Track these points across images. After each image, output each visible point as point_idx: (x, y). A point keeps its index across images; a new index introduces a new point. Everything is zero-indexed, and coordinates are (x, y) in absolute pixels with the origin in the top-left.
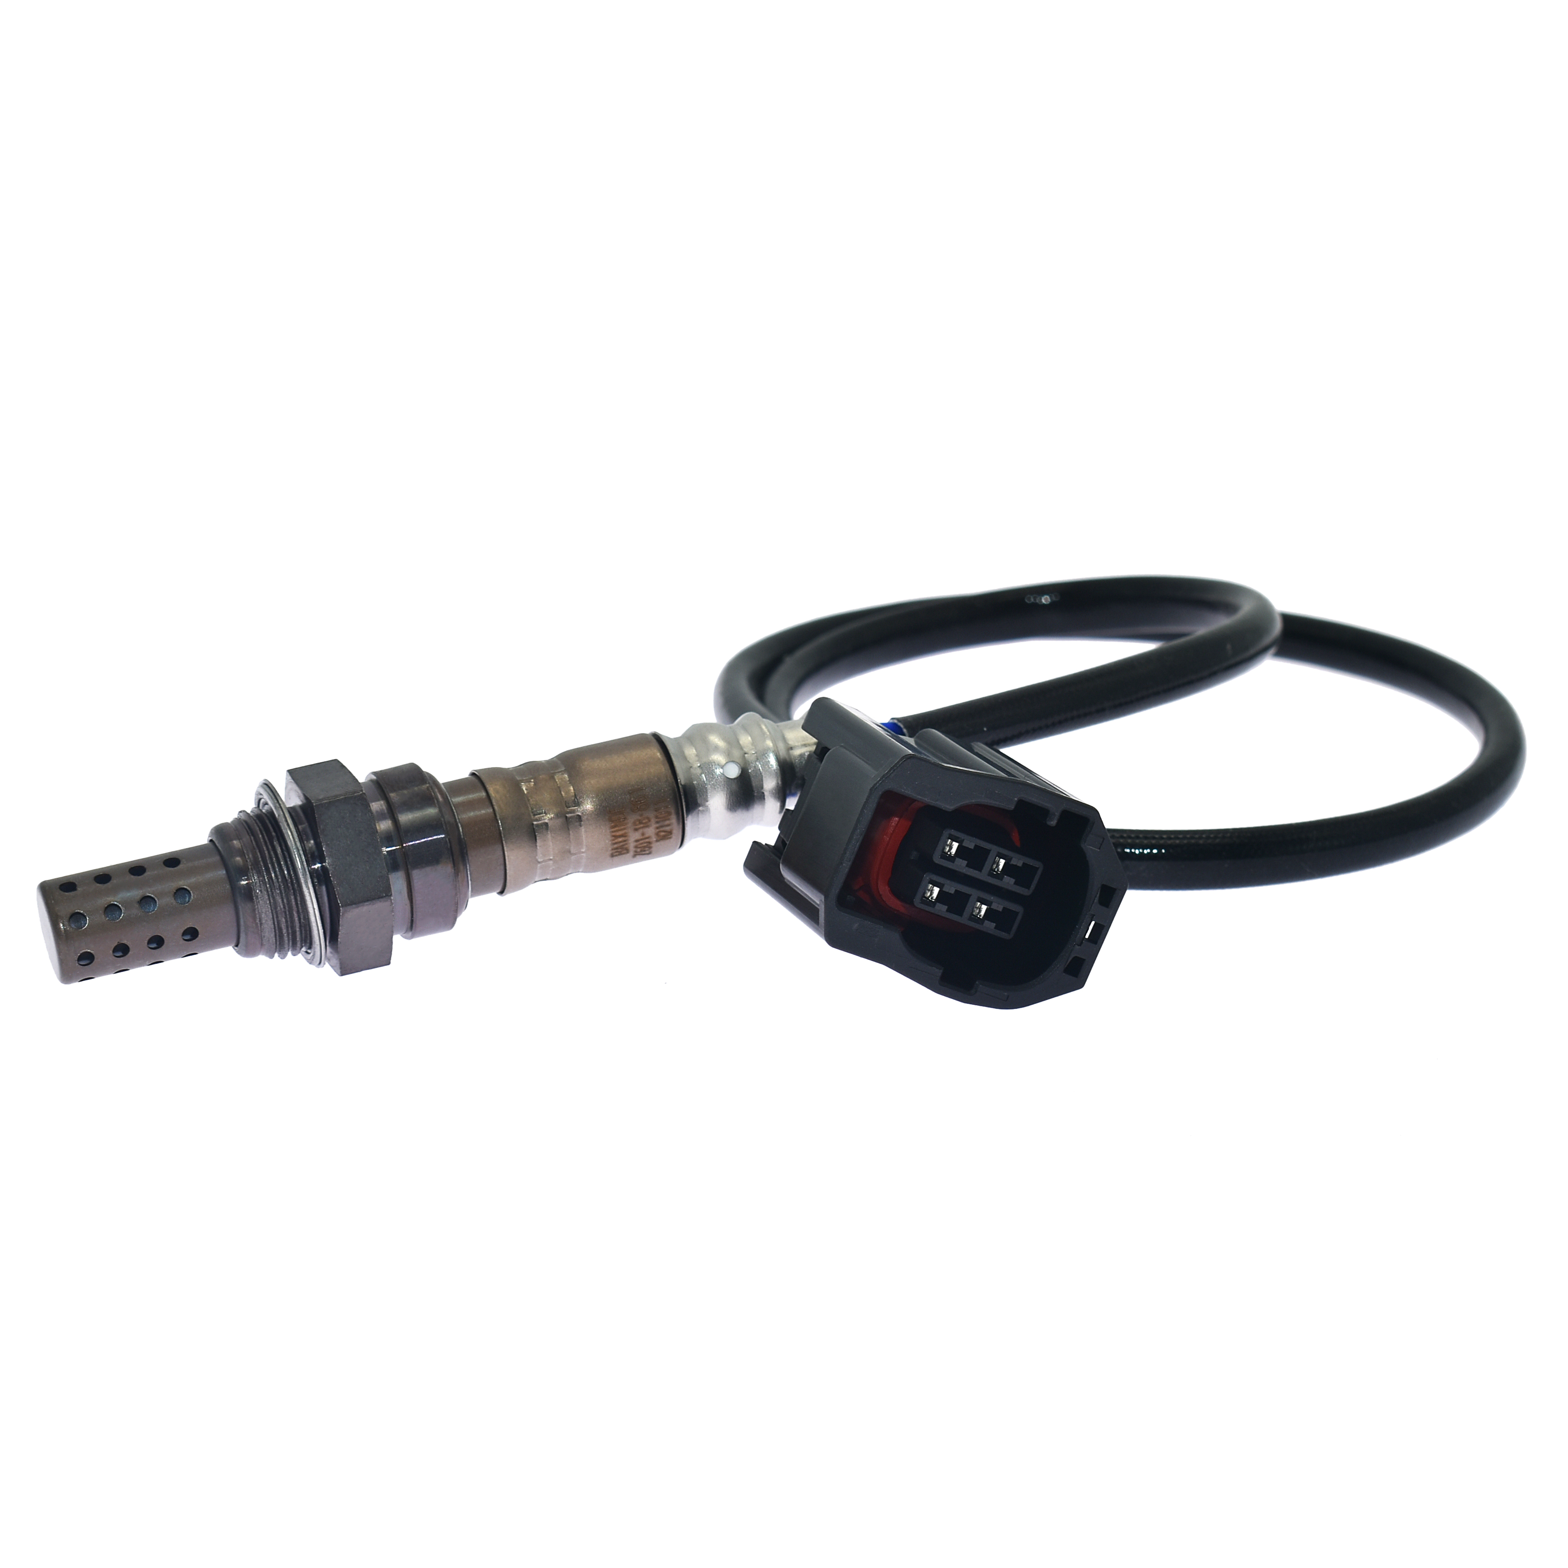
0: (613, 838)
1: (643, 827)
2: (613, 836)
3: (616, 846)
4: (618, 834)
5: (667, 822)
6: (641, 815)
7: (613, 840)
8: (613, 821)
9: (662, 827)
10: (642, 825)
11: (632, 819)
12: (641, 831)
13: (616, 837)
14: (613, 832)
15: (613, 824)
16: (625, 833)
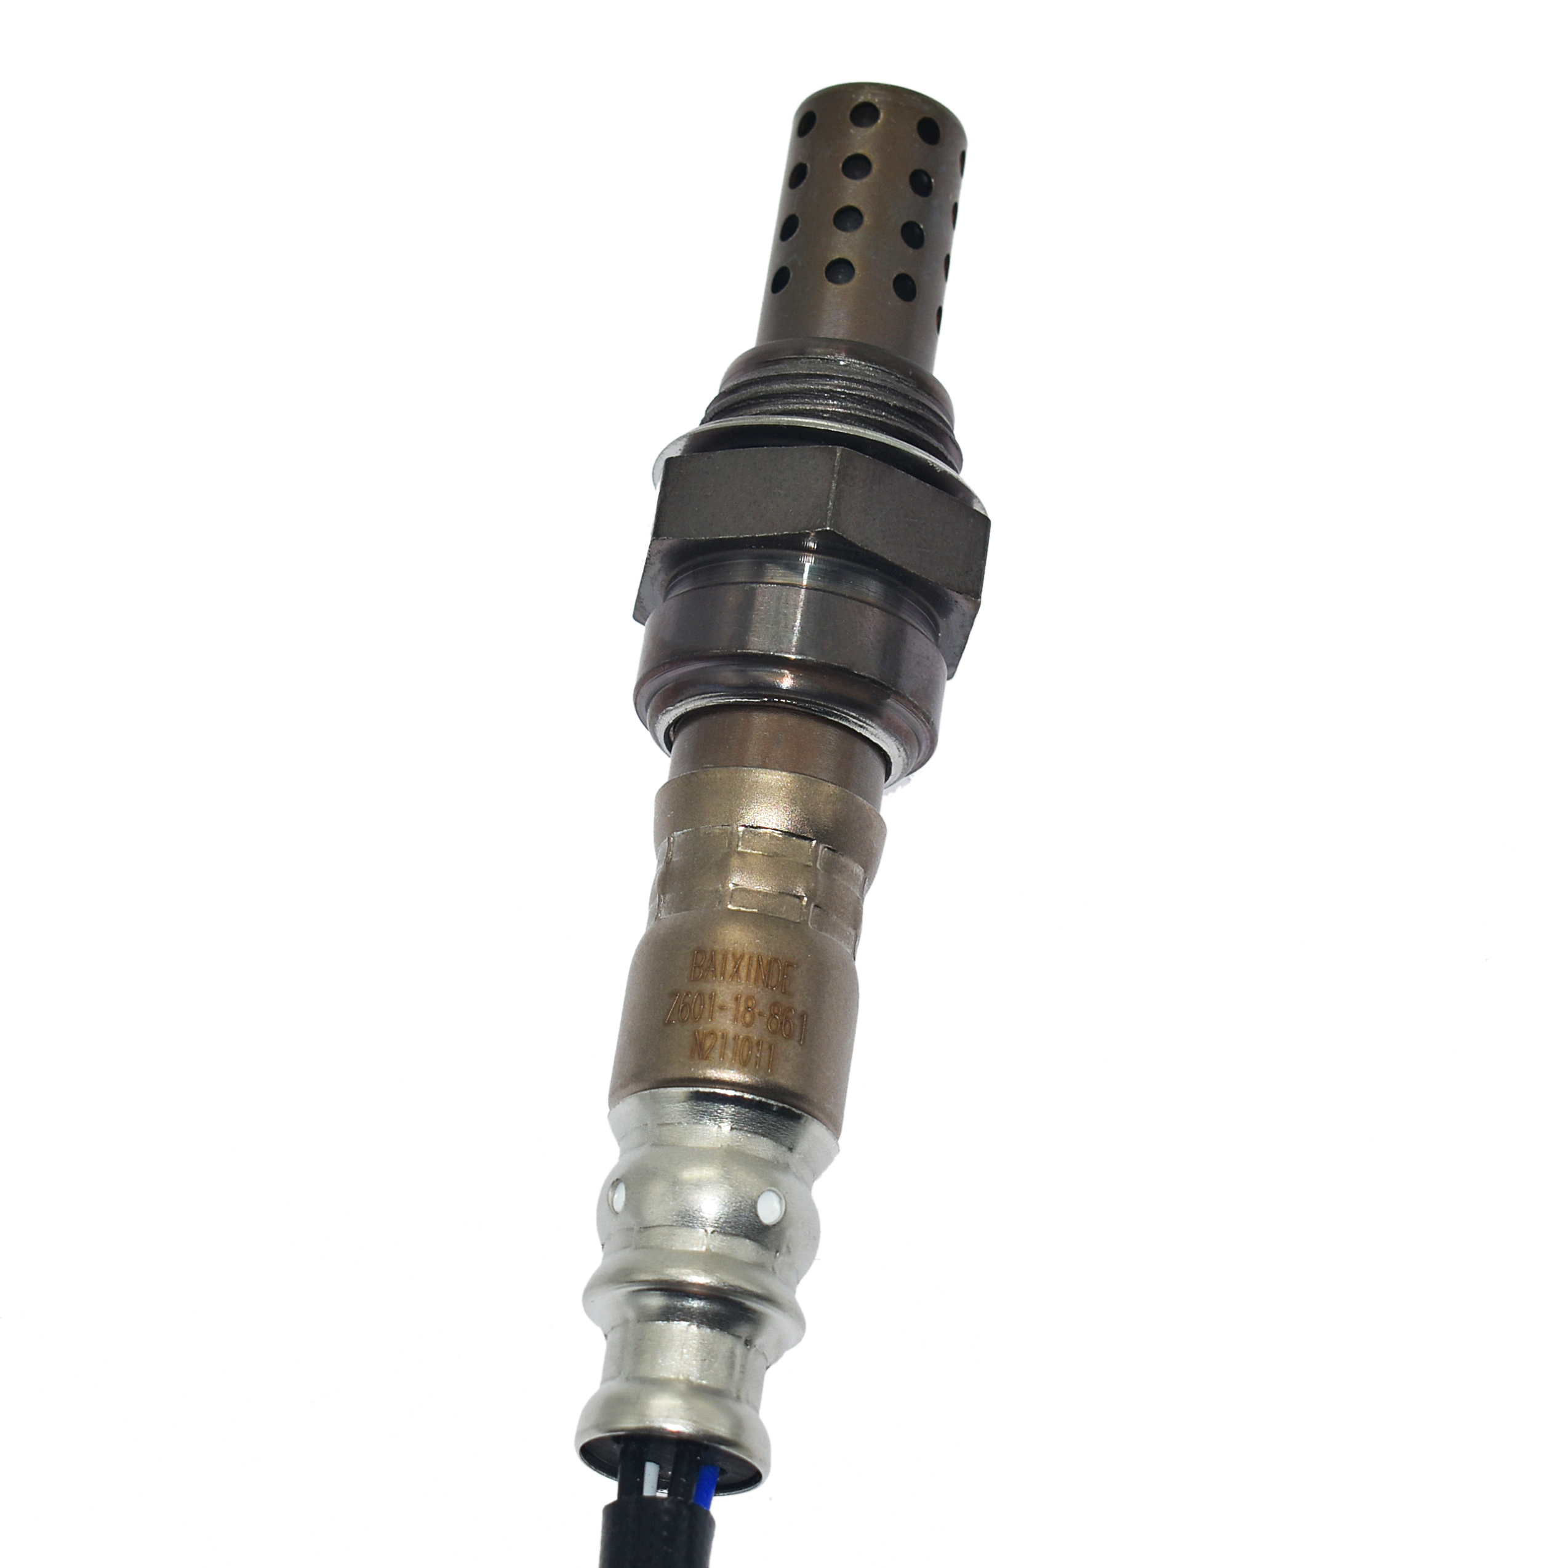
0: (738, 956)
1: (737, 1009)
2: (742, 957)
3: (719, 957)
4: (744, 963)
5: (729, 1054)
6: (760, 1014)
7: (734, 955)
8: (770, 964)
9: (724, 1046)
10: (742, 1009)
11: (763, 998)
12: (731, 1005)
13: (738, 960)
14: (750, 958)
15: (765, 962)
16: (739, 977)
